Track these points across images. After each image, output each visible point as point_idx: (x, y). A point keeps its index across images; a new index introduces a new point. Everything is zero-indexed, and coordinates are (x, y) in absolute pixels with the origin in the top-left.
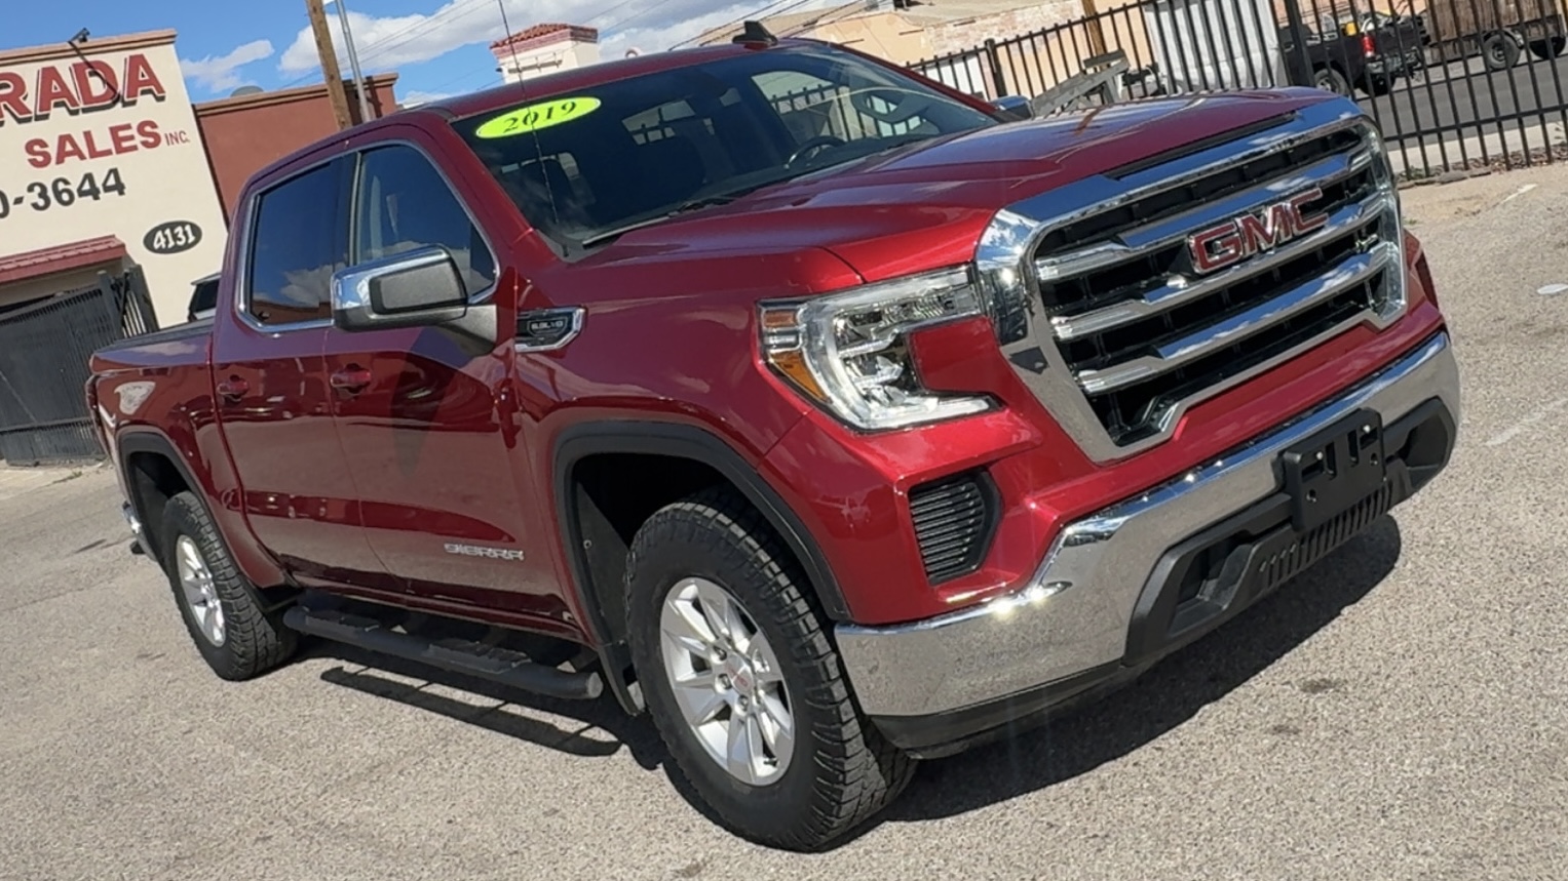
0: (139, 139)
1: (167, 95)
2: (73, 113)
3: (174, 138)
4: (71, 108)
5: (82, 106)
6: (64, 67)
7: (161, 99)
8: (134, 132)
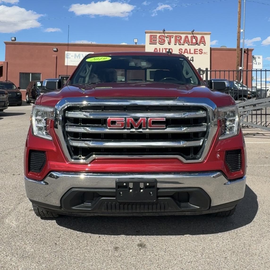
0: (199, 52)
1: (206, 45)
2: (189, 45)
3: (205, 53)
4: (189, 44)
5: (190, 44)
6: (189, 36)
7: (205, 45)
8: (198, 50)
